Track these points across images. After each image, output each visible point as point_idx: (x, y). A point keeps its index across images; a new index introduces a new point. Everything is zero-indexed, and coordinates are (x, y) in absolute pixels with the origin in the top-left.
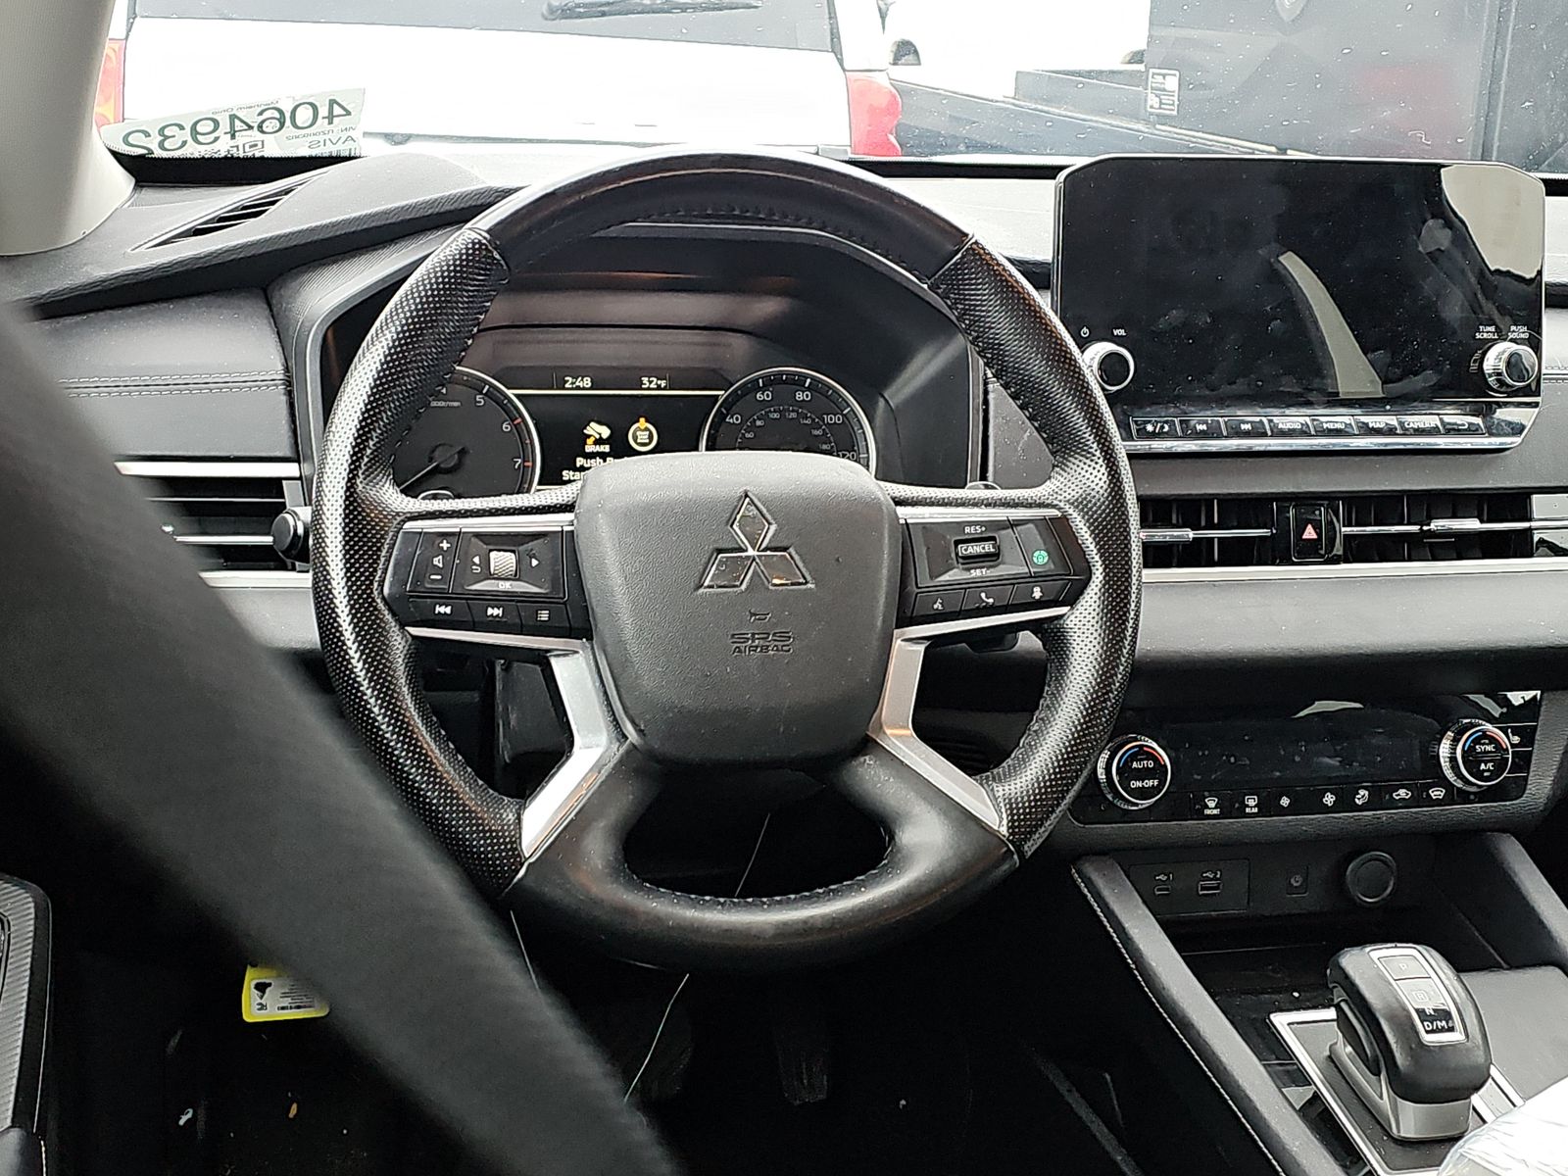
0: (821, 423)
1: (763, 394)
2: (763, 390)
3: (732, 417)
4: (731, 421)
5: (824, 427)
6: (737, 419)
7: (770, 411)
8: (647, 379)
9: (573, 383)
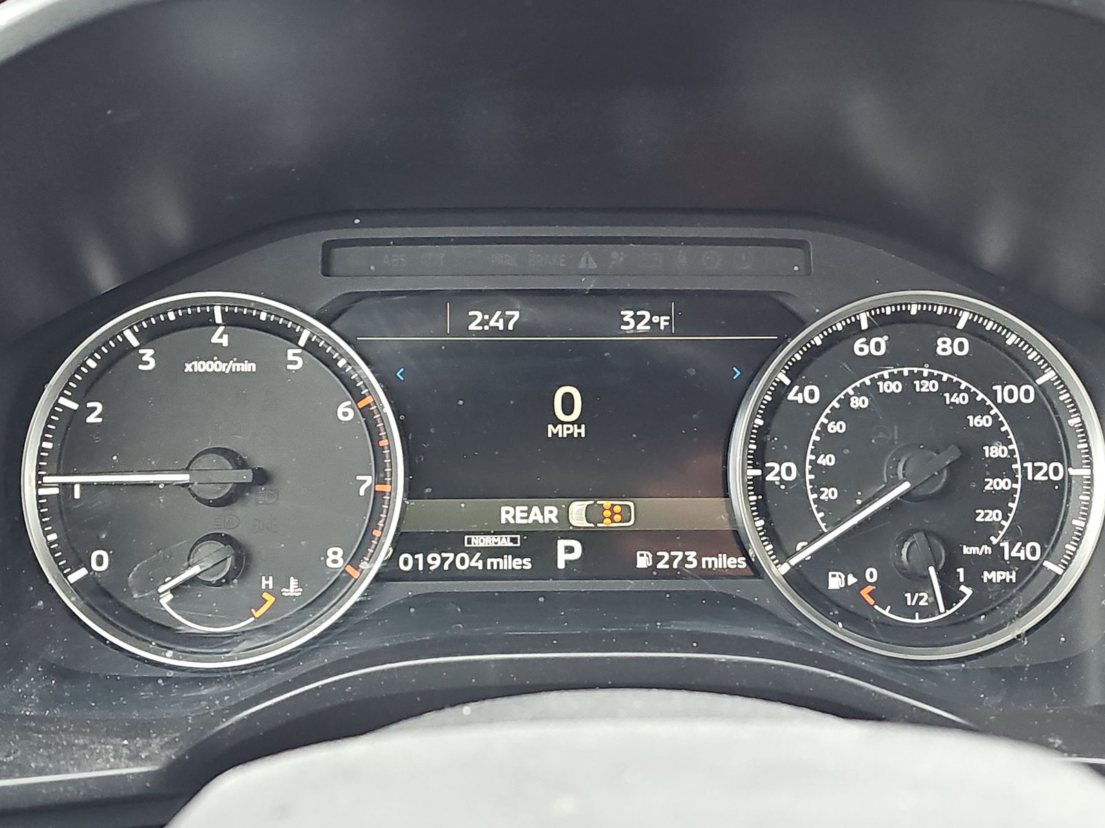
0: (989, 402)
1: (868, 343)
2: (868, 334)
3: (801, 391)
4: (800, 399)
5: (995, 411)
6: (812, 395)
7: (882, 378)
8: (631, 313)
9: (483, 323)
